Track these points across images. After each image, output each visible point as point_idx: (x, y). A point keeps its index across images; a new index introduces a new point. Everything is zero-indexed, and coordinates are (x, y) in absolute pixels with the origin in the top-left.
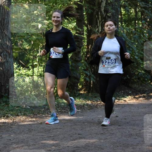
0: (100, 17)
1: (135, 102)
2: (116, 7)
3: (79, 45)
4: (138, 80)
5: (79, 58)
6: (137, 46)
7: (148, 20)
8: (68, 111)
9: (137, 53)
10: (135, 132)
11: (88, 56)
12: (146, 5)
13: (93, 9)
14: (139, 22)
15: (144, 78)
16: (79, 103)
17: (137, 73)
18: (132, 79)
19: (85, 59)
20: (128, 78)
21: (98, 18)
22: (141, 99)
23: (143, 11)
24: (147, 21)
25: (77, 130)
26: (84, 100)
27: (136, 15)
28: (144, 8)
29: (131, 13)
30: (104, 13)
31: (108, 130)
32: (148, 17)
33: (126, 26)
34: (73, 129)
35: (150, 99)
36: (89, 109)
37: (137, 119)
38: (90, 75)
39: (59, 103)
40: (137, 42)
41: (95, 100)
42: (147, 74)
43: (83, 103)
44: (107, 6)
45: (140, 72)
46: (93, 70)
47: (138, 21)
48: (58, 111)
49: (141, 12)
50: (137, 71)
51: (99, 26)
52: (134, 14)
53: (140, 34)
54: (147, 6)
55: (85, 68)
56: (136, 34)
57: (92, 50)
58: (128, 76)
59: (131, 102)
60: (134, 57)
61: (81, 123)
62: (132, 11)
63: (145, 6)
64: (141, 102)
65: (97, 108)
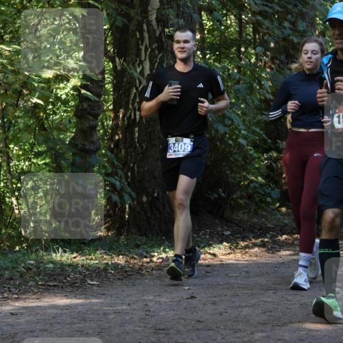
0: (146, 35)
1: (241, 259)
2: (187, 10)
3: (94, 110)
4: (246, 201)
5: (92, 142)
6: (243, 114)
7: (272, 45)
8: (63, 283)
9: (244, 130)
10: (238, 338)
11: (117, 137)
12: (266, 5)
13: (127, 16)
14: (249, 49)
15: (263, 195)
16: (92, 262)
17: (246, 183)
18: (232, 199)
19: (110, 145)
20: (222, 197)
21: (142, 38)
22: (256, 249)
23: (257, 21)
24: (268, 49)
25: (87, 333)
26: (107, 255)
27: (240, 33)
28: (260, 13)
29: (227, 27)
30: (158, 25)
31: (168, 334)
32: (270, 38)
33: (214, 61)
34: (79, 331)
35: (279, 251)
36: (119, 279)
37: (244, 304)
38: (122, 189)
39: (42, 263)
40: (245, 101)
41: (136, 255)
42: (270, 186)
43: (105, 262)
44: (165, 9)
45: (252, 181)
46: (129, 174)
47: (246, 49)
48: (37, 284)
49: (253, 24)
50: (245, 178)
51: (145, 59)
52: (234, 29)
53: (250, 83)
54: (267, 9)
55: (110, 171)
56: (242, 82)
57: (126, 123)
58: (221, 190)
59: (229, 260)
60: (235, 141)
61: (98, 314)
62: (231, 20)
63: (262, 8)
64: (255, 258)
65: (142, 275)
